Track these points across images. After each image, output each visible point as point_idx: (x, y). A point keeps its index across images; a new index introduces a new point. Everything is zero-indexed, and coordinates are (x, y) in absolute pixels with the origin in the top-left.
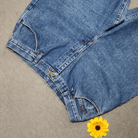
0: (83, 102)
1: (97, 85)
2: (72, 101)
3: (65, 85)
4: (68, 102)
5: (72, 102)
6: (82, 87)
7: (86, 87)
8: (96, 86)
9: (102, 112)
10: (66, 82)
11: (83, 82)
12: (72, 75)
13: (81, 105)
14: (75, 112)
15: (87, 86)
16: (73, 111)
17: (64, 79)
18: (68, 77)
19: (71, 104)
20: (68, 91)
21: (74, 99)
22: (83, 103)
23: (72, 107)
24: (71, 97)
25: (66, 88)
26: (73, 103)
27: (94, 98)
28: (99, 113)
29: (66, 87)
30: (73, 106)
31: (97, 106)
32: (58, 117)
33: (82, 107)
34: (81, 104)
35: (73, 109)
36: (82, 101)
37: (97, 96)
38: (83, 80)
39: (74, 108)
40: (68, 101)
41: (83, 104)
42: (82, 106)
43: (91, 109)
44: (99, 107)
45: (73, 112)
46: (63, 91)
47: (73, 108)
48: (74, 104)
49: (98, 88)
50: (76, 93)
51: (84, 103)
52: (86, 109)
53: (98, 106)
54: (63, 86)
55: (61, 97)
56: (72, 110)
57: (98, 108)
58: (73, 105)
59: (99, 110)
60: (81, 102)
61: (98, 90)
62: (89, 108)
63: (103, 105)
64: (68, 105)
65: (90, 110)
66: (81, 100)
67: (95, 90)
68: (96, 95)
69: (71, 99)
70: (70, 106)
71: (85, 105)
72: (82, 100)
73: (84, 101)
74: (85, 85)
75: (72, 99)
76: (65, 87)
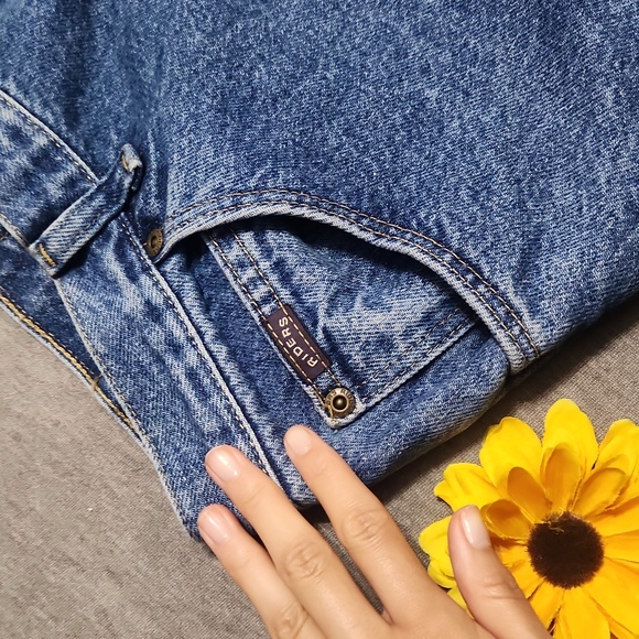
0: (279, 265)
1: (413, 40)
2: (158, 300)
3: (41, 141)
4: (114, 325)
5: (153, 313)
6: (233, 106)
7: (286, 93)
8: (400, 53)
9: (552, 313)
10: (45, 104)
11: (236, 52)
12: (109, 29)
13: (266, 309)
14: (214, 411)
15: (297, 80)
16: (187, 406)
17: (20, 85)
18: (61, 49)
19: (156, 336)
20: (91, 198)
21: (168, 267)
22: (286, 278)
23: (169, 359)
24: (133, 255)
25: (61, 176)
26: (170, 320)
27: (411, 182)
28: (513, 340)
29: (56, 167)
30: (176, 349)
31: (461, 262)
32: (46, 538)
33: (286, 333)
34: (265, 300)
35: (186, 386)
36: (265, 265)
37: (432, 158)
38: (230, 24)
39: (192, 375)
40: (109, 304)
41: (285, 294)
42: (283, 322)
43: (399, 327)
44: (492, 262)
45: (196, 427)
46: (33, 212)
47: (179, 371)
48: (188, 321)
49: (425, 71)
50: (175, 187)
51: (301, 275)
52: (334, 347)
53: (473, 255)
54: (23, 160)
55: (36, 299)
56: (182, 397)
57: (476, 282)
58: (178, 333)
59: (496, 296)
60: (250, 273)
61: (433, 94)
62: (377, 319)
63: (540, 229)
64: (117, 352)
65: (384, 342)
66: (256, 254)
67: (395, 103)
68: (420, 151)
69: (133, 278)
70: (145, 359)
71: (319, 297)
72: (268, 253)
73: (291, 259)
74: (260, 73)
75: (146, 270)
76: (45, 161)
